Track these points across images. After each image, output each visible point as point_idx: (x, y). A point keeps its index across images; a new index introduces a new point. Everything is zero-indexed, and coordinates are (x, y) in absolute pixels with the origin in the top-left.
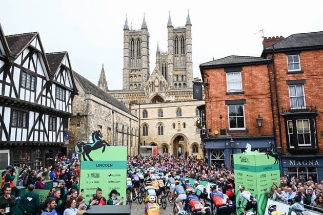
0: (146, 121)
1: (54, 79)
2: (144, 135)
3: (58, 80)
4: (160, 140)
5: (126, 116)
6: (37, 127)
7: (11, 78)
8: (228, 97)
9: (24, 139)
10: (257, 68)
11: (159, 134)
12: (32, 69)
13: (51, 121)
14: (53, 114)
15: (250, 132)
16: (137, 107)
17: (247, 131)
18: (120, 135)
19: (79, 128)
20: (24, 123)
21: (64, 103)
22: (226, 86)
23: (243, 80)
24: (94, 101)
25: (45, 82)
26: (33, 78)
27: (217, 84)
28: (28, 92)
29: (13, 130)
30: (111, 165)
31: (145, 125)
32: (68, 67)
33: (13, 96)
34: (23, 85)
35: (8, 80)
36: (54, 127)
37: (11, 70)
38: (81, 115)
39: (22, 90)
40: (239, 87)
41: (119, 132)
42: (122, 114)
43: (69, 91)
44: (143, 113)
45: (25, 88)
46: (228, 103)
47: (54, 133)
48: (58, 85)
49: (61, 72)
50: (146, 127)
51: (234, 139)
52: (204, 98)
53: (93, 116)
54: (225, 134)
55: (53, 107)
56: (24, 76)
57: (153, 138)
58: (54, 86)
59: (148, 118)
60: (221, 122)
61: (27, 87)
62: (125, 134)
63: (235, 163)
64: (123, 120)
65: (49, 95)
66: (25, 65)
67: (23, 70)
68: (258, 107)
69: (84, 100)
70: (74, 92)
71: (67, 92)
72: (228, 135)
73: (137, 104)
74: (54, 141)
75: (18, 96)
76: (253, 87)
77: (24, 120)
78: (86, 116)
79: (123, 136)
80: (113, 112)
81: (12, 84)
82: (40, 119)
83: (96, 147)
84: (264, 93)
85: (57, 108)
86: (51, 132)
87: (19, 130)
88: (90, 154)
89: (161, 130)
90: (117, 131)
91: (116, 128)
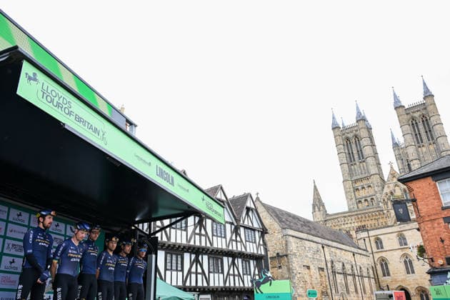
0: (383, 254)
1: (242, 222)
2: (384, 275)
4: (411, 282)
5: (346, 251)
6: (231, 272)
7: (205, 230)
8: (445, 213)
9: (222, 285)
11: (408, 273)
13: (244, 264)
14: (246, 257)
16: (364, 234)
18: (340, 278)
19: (280, 270)
20: (220, 268)
21: (254, 245)
24: (293, 236)
25: (233, 227)
26: (223, 226)
27: (427, 198)
28: (219, 239)
29: (211, 275)
31: (383, 260)
32: (254, 207)
33: (208, 245)
34: (215, 234)
35: (203, 232)
36: (248, 270)
37: (204, 223)
38: (281, 254)
39: (215, 238)
41: (338, 273)
43: (259, 231)
44: (376, 242)
45: (217, 236)
46: (448, 220)
48: (245, 228)
49: (247, 214)
50: (384, 263)
53: (295, 254)
55: (243, 250)
56: (215, 226)
57: (400, 279)
58: (242, 229)
59: (385, 249)
60: (443, 247)
61: (219, 235)
62: (350, 275)
64: (344, 256)
65: (238, 239)
67: (213, 221)
69: (282, 237)
70: (264, 232)
71: (257, 233)
73: (363, 231)
74: (250, 286)
75: (211, 244)
77: (220, 265)
78: (286, 256)
79: (345, 278)
80: (323, 247)
81: (206, 235)
82: (233, 263)
83: (264, 282)
85: (248, 251)
86: (245, 277)
87: (216, 275)
89: (409, 267)
90: (334, 273)
91: (332, 267)
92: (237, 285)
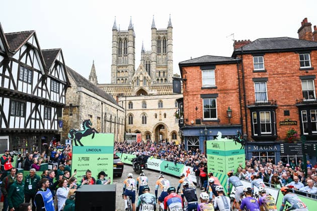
0: (132, 112)
1: (49, 73)
2: (129, 124)
3: (53, 74)
4: (144, 128)
5: (114, 107)
6: (33, 116)
7: (10, 72)
8: (203, 91)
9: (22, 127)
10: (228, 67)
11: (143, 123)
12: (29, 64)
13: (46, 111)
14: (48, 104)
15: (221, 122)
16: (123, 99)
17: (218, 121)
18: (108, 124)
19: (71, 117)
20: (22, 112)
21: (58, 95)
22: (201, 82)
23: (216, 77)
24: (85, 93)
25: (40, 75)
26: (30, 72)
27: (194, 80)
28: (25, 84)
29: (12, 118)
30: (100, 150)
31: (131, 115)
32: (62, 62)
33: (12, 88)
34: (21, 78)
35: (7, 73)
36: (49, 116)
37: (9, 65)
38: (73, 105)
39: (20, 83)
40: (212, 83)
41: (108, 121)
42: (110, 105)
43: (63, 84)
44: (129, 104)
45: (23, 81)
46: (203, 96)
47: (49, 121)
48: (52, 79)
49: (55, 67)
50: (131, 117)
51: (207, 128)
52: (182, 92)
53: (84, 106)
54: (200, 124)
55: (48, 98)
56: (22, 70)
57: (137, 126)
58: (49, 79)
59: (134, 109)
60: (196, 113)
61: (25, 80)
62: (113, 122)
63: (208, 148)
64: (111, 110)
65: (44, 87)
66: (23, 60)
67: (21, 65)
68: (229, 101)
69: (77, 93)
70: (67, 85)
71: (61, 85)
72: (202, 124)
73: (123, 97)
74: (49, 128)
75: (16, 88)
76: (225, 83)
77: (22, 109)
78: (78, 107)
79: (111, 124)
80: (102, 104)
81: (11, 77)
82: (36, 109)
84: (234, 88)
85: (52, 99)
86: (46, 121)
87: (18, 118)
88: (81, 140)
89: (144, 120)
90: (105, 120)
91: (105, 117)
92: (38, 127)
